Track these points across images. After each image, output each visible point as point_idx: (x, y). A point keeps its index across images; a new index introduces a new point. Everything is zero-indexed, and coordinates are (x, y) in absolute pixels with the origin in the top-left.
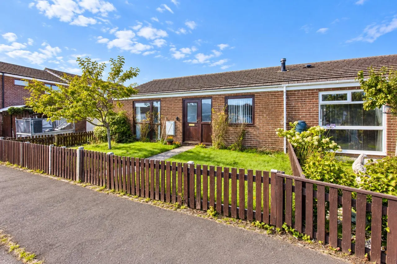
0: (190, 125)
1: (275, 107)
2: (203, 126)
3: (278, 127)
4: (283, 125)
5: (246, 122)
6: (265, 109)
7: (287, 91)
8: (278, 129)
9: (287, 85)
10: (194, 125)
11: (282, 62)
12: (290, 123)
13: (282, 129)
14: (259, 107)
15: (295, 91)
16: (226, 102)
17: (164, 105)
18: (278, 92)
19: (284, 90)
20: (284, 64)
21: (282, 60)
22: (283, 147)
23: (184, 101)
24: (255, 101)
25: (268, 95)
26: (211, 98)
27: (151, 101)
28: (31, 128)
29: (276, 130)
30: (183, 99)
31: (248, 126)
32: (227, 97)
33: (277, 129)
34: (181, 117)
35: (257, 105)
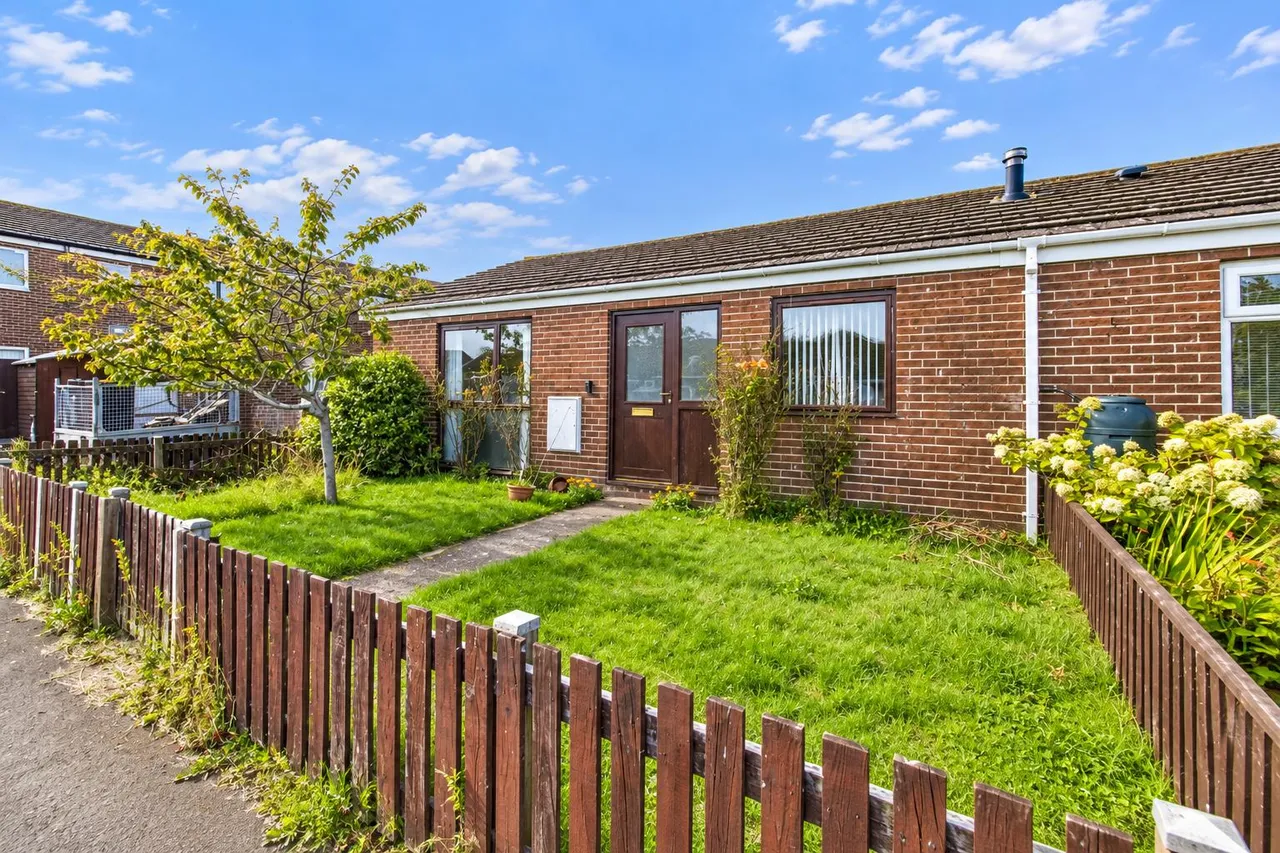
0: (637, 412)
1: (984, 336)
2: (685, 415)
3: (998, 425)
4: (1023, 416)
5: (857, 402)
6: (942, 346)
7: (1044, 267)
8: (1002, 431)
9: (1044, 239)
10: (649, 412)
11: (1010, 163)
12: (1058, 406)
13: (1015, 431)
14: (913, 339)
15: (1083, 264)
16: (775, 320)
17: (542, 335)
18: (999, 270)
19: (1031, 261)
20: (1018, 170)
21: (1009, 154)
22: (1023, 514)
23: (617, 317)
24: (895, 311)
25: (955, 286)
26: (717, 306)
27: (502, 321)
28: (95, 413)
29: (990, 437)
30: (611, 313)
31: (867, 414)
32: (783, 299)
33: (996, 432)
34: (602, 384)
35: (905, 331)
